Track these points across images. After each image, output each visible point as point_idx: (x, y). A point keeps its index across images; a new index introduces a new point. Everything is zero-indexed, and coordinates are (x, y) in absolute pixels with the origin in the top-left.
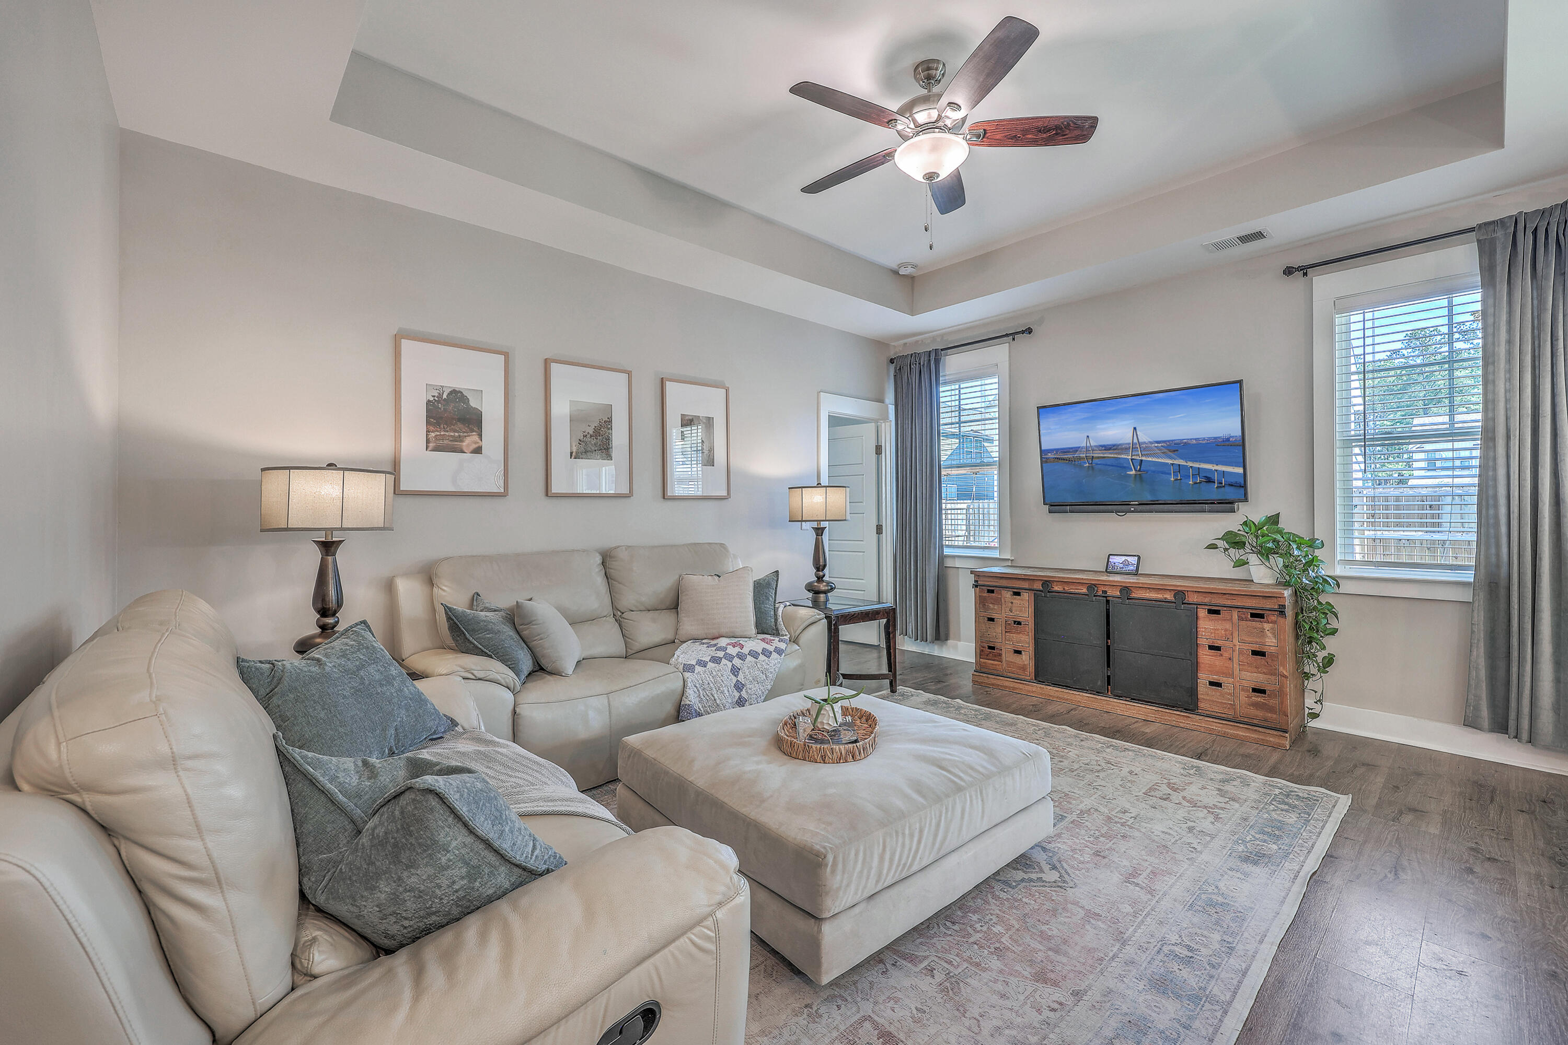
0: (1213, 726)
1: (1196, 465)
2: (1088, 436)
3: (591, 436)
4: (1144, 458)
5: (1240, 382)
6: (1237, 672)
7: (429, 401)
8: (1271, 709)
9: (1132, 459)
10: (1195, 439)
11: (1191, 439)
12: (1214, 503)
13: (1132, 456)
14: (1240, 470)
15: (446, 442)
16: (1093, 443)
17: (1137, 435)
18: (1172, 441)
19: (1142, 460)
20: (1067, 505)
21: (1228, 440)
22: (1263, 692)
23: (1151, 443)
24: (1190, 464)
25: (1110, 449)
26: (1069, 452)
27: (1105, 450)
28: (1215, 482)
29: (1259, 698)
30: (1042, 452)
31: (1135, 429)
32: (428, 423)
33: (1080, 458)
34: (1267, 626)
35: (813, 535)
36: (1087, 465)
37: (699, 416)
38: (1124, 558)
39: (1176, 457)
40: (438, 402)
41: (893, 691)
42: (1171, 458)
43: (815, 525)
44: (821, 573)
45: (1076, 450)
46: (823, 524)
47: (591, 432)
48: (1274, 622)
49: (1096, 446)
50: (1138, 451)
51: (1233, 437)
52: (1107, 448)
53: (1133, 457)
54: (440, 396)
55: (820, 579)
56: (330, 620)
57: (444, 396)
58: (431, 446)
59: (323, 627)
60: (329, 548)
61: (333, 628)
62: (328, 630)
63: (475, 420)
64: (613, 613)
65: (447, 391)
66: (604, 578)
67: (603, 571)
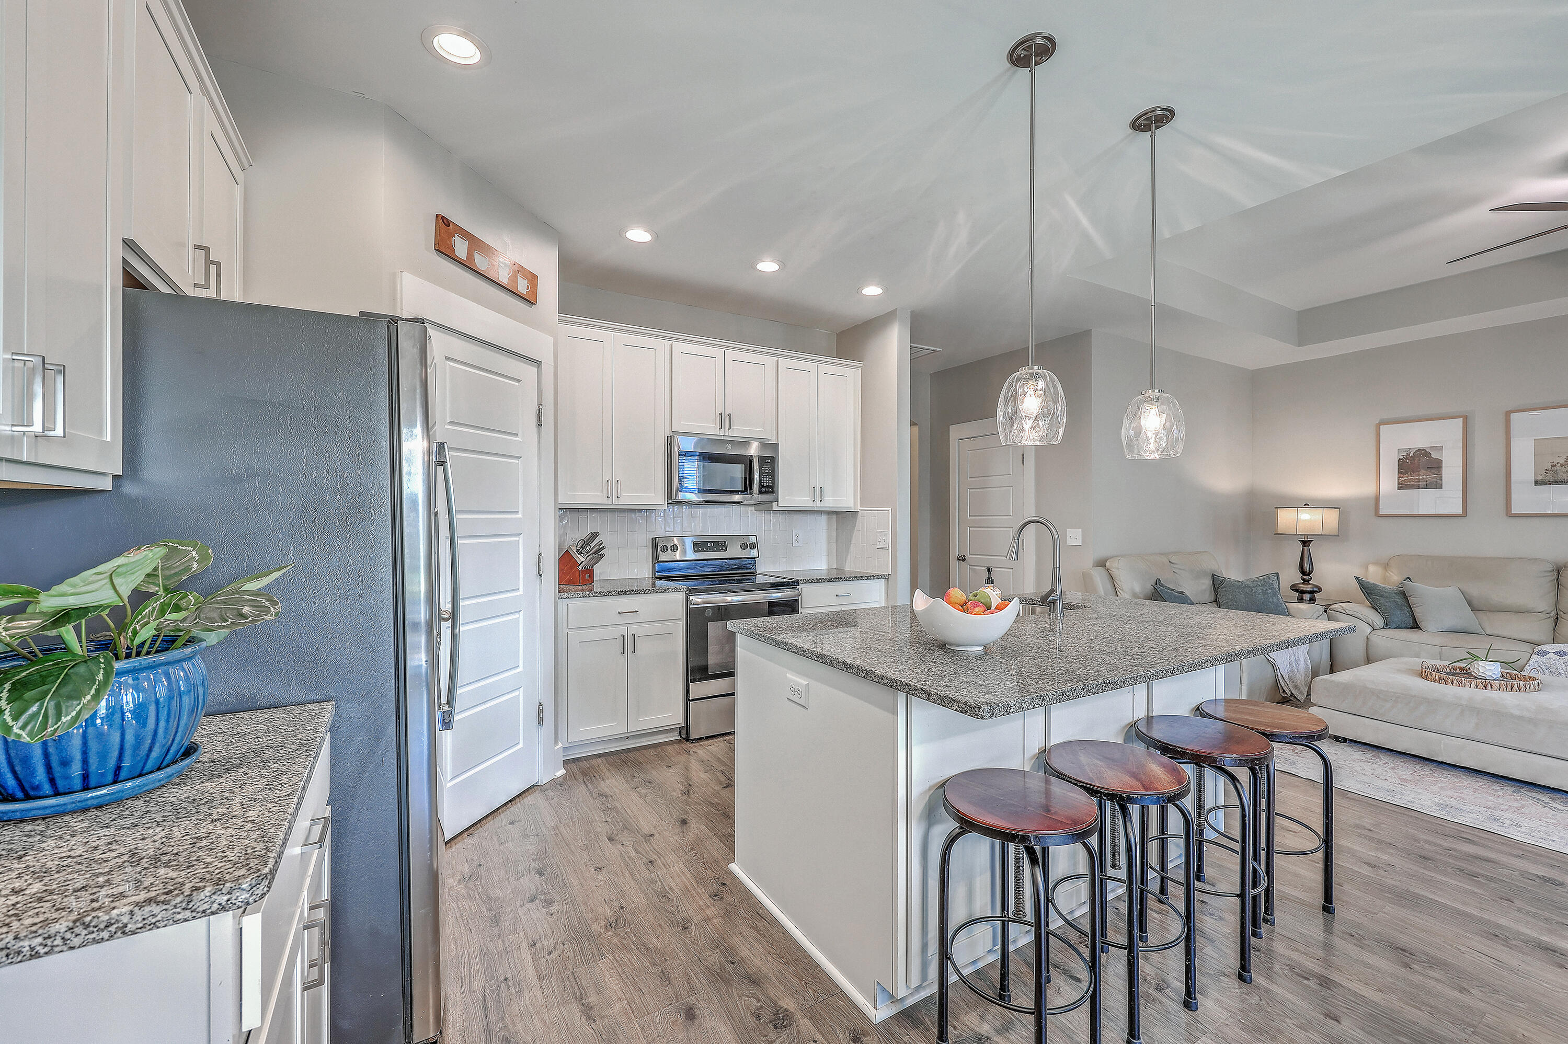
7: (1400, 459)
15: (1412, 483)
32: (1400, 472)
40: (1407, 458)
54: (1408, 454)
56: (1307, 578)
57: (1411, 454)
58: (1401, 486)
59: (1304, 580)
60: (1305, 543)
61: (1308, 581)
62: (1306, 582)
63: (1436, 466)
64: (1554, 613)
65: (1413, 451)
66: (1552, 583)
67: (1554, 577)
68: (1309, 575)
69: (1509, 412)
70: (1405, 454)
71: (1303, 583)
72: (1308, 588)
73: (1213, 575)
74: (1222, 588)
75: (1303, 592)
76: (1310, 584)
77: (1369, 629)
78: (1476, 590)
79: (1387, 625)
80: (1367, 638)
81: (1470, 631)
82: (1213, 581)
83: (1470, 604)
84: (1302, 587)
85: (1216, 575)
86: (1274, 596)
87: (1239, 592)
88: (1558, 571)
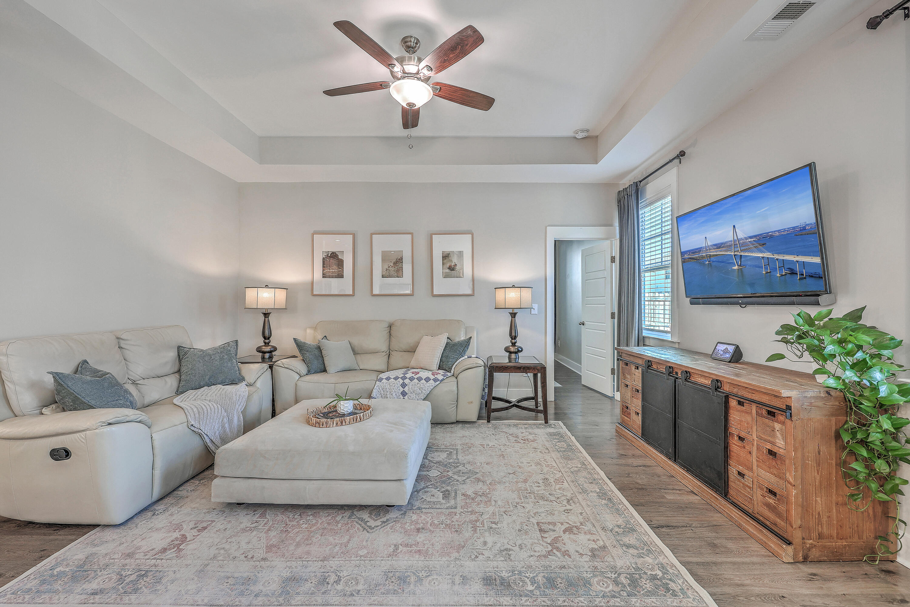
0: (733, 514)
1: (781, 257)
2: (706, 237)
3: (392, 267)
4: (742, 254)
5: (811, 167)
6: (755, 467)
7: (324, 258)
8: (779, 515)
9: (735, 255)
10: (778, 231)
11: (775, 231)
12: (801, 296)
13: (735, 252)
14: (817, 260)
15: (329, 274)
16: (710, 244)
17: (736, 232)
18: (761, 235)
19: (741, 255)
20: (700, 299)
21: (804, 228)
22: (775, 494)
23: (746, 238)
24: (776, 256)
25: (719, 247)
26: (696, 252)
27: (717, 248)
28: (797, 274)
29: (771, 500)
30: (683, 254)
31: (734, 226)
32: (324, 267)
33: (703, 257)
34: (777, 426)
35: (509, 318)
36: (707, 262)
37: (453, 251)
38: (725, 346)
39: (764, 249)
40: (327, 258)
41: (546, 422)
42: (762, 252)
43: (511, 311)
44: (513, 341)
45: (699, 250)
46: (516, 311)
47: (392, 265)
48: (783, 423)
49: (711, 246)
50: (738, 247)
51: (808, 225)
52: (718, 246)
53: (735, 254)
54: (327, 255)
55: (514, 344)
56: (267, 341)
57: (329, 255)
58: (324, 276)
59: (265, 343)
60: (266, 315)
61: (268, 343)
62: (267, 344)
63: (340, 263)
64: (388, 351)
65: (330, 253)
66: (388, 334)
67: (388, 331)
68: (269, 338)
69: (372, 234)
70: (326, 255)
71: (265, 346)
72: (268, 349)
73: (179, 348)
74: (185, 359)
75: (264, 353)
76: (269, 346)
77: (297, 377)
78: (356, 341)
79: (309, 372)
80: (296, 384)
81: (352, 369)
82: (179, 353)
83: (353, 350)
84: (264, 349)
85: (182, 347)
86: (229, 361)
87: (199, 361)
88: (390, 326)
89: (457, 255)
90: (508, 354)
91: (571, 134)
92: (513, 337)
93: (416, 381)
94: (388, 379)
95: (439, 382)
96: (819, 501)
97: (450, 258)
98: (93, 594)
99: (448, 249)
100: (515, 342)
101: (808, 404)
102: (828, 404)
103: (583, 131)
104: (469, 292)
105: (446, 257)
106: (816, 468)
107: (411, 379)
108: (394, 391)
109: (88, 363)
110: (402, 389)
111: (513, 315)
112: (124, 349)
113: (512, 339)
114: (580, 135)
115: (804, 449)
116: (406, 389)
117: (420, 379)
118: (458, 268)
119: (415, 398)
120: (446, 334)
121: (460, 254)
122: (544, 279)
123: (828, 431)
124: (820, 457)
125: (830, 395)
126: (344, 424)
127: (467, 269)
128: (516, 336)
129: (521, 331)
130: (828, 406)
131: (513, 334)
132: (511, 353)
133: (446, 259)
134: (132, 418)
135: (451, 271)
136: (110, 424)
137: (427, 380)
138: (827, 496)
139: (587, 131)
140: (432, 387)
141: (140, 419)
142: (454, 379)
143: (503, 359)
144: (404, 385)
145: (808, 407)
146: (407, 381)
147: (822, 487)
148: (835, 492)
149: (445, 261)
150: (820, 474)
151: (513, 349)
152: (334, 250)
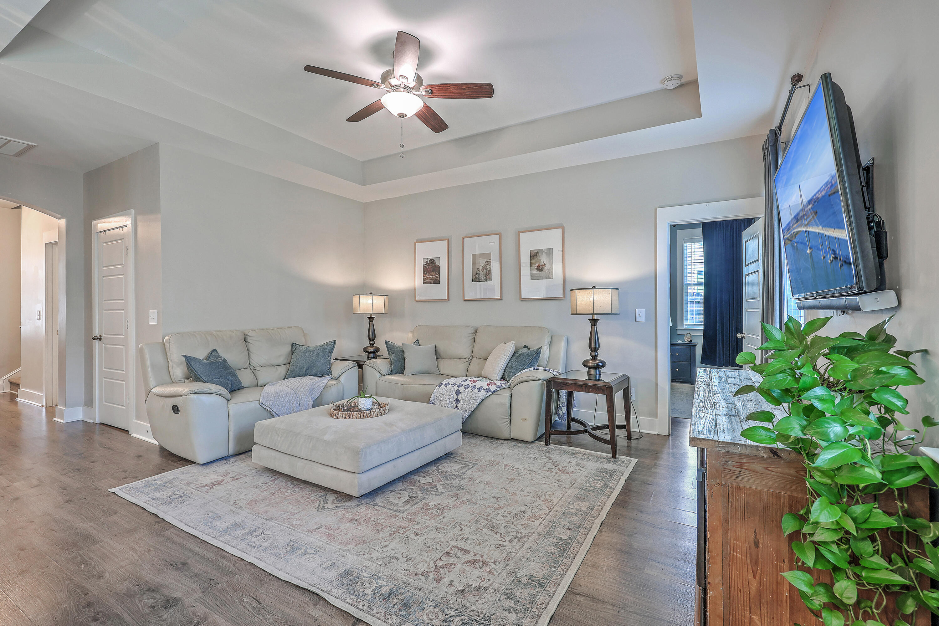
3: (481, 270)
7: (424, 265)
15: (429, 280)
30: (783, 232)
32: (424, 273)
35: (589, 326)
37: (542, 249)
40: (426, 265)
41: (614, 457)
43: (591, 317)
44: (593, 354)
46: (597, 317)
47: (481, 268)
55: (595, 357)
56: (372, 342)
57: (428, 262)
58: (424, 282)
59: (370, 344)
60: (371, 319)
61: (373, 345)
62: (372, 345)
63: (437, 269)
64: (471, 358)
65: (429, 260)
66: (472, 340)
67: (473, 337)
69: (463, 238)
70: (426, 262)
71: (370, 347)
72: (371, 349)
73: (293, 344)
74: (295, 353)
75: (369, 353)
76: (374, 347)
77: (378, 375)
79: (390, 374)
80: (377, 382)
81: (431, 372)
82: (292, 348)
84: (369, 349)
85: (295, 344)
86: (323, 357)
87: (302, 356)
88: (476, 331)
89: (546, 253)
90: (587, 369)
91: (659, 86)
92: (594, 348)
93: (470, 389)
94: (446, 385)
95: (490, 393)
96: (756, 620)
97: (538, 257)
98: (153, 499)
99: (536, 248)
100: (596, 355)
101: (736, 464)
102: (773, 469)
103: (670, 79)
104: (561, 296)
105: (534, 255)
106: (750, 567)
107: (466, 387)
108: (448, 397)
109: (216, 351)
110: (456, 397)
111: (594, 322)
112: (249, 344)
113: (592, 352)
114: (671, 85)
115: (727, 532)
116: (460, 397)
117: (473, 388)
118: (547, 267)
119: (466, 407)
120: (513, 342)
121: (549, 252)
122: (654, 277)
123: (774, 514)
124: (758, 551)
125: (778, 456)
126: (352, 418)
127: (557, 269)
128: (596, 348)
129: (603, 340)
130: (773, 473)
131: (593, 346)
132: (590, 368)
133: (534, 258)
134: (213, 391)
135: (540, 271)
136: (196, 393)
137: (480, 389)
138: (773, 618)
139: (680, 77)
140: (483, 398)
141: (220, 392)
142: (508, 392)
143: (582, 376)
144: (458, 393)
145: (735, 469)
146: (462, 389)
147: (763, 601)
148: (788, 616)
149: (533, 261)
150: (757, 578)
151: (592, 363)
152: (432, 257)
